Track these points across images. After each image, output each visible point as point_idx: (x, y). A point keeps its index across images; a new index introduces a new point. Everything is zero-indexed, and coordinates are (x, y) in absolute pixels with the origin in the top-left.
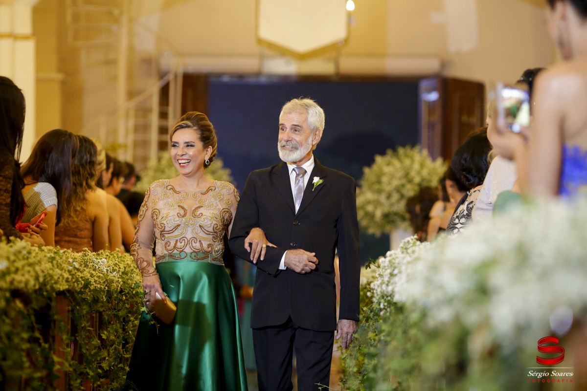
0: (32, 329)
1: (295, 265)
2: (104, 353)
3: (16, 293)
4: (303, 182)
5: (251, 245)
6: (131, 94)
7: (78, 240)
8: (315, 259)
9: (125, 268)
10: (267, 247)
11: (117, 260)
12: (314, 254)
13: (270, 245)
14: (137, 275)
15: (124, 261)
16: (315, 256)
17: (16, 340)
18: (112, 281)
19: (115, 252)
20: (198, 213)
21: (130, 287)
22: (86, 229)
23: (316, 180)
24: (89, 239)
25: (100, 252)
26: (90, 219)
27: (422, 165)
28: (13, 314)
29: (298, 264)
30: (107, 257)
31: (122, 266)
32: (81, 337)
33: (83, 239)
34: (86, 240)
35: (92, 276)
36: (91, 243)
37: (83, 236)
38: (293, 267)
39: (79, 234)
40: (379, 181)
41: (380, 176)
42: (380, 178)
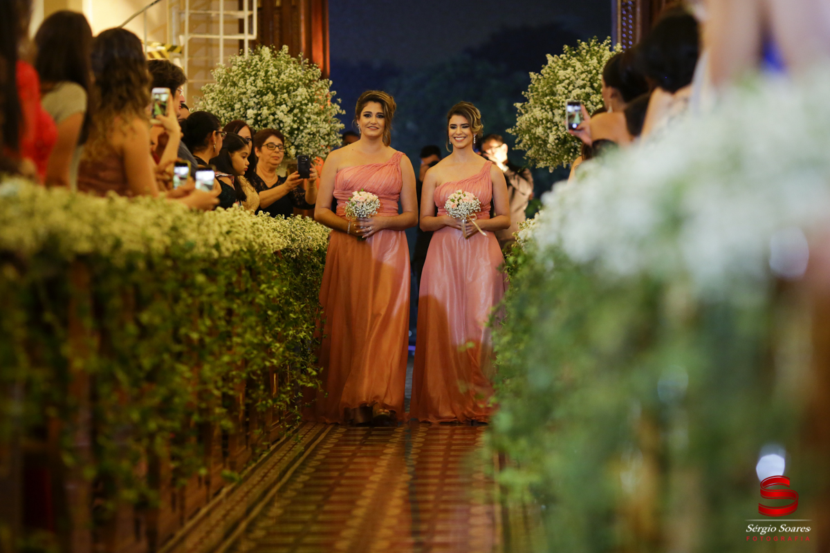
40: (553, 94)
41: (555, 85)
42: (554, 89)
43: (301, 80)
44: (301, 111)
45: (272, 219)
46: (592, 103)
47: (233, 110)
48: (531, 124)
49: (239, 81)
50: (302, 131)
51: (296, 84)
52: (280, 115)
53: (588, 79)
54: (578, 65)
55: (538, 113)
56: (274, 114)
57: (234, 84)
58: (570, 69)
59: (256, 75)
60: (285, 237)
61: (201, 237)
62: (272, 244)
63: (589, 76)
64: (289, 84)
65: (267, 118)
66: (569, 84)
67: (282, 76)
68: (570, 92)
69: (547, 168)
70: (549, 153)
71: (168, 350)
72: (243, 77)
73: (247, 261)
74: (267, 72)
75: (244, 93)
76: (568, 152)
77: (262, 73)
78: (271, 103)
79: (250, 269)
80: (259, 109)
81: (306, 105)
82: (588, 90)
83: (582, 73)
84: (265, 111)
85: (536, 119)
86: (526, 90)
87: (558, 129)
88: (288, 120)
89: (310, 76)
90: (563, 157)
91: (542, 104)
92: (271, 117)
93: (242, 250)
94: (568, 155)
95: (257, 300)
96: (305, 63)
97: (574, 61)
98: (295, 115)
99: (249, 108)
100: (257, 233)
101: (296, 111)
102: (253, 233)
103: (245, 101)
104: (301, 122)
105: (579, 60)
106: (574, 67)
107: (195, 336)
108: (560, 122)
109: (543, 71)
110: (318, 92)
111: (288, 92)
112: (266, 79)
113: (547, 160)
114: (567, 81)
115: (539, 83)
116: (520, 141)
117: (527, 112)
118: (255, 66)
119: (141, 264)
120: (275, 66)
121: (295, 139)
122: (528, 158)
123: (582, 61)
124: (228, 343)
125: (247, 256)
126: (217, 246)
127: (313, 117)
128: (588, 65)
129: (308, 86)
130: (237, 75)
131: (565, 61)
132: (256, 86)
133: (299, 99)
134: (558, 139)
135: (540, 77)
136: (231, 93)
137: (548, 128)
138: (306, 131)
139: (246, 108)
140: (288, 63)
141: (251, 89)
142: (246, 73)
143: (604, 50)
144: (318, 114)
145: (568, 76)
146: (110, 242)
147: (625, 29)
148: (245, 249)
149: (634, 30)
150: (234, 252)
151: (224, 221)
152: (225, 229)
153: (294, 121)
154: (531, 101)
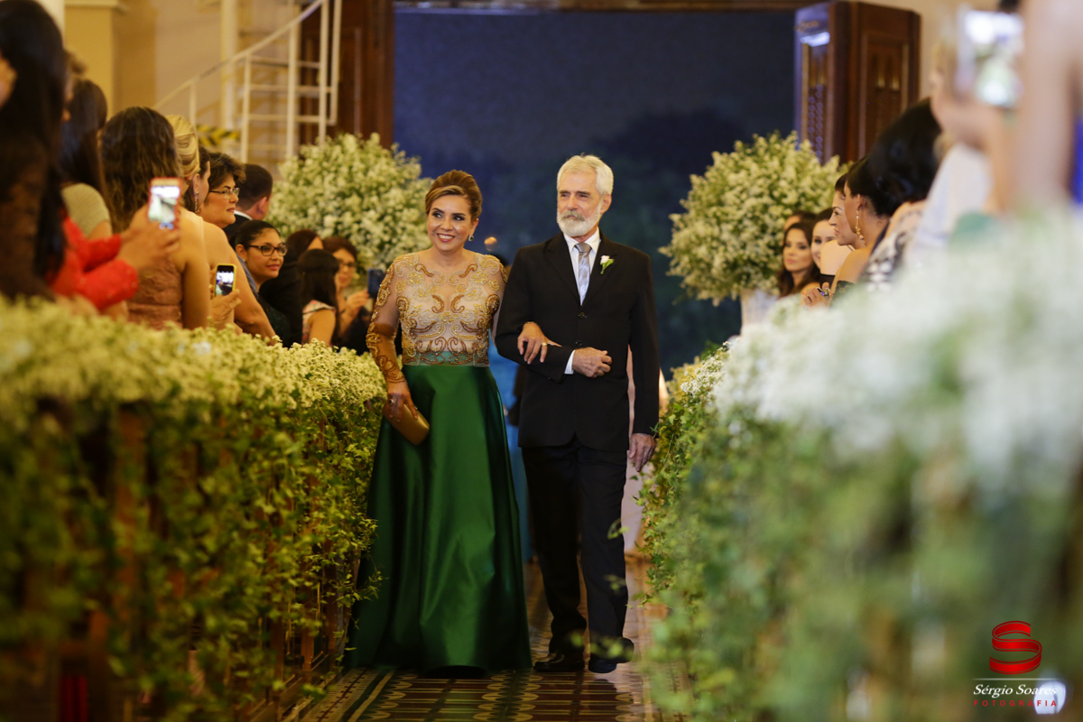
0: (73, 471)
1: (586, 368)
2: (209, 520)
3: (46, 404)
4: (588, 262)
5: (525, 344)
6: (245, 36)
7: (154, 308)
8: (609, 359)
9: (244, 360)
10: (548, 345)
11: (229, 344)
12: (605, 352)
13: (552, 343)
14: (267, 374)
15: (241, 348)
16: (607, 355)
17: (47, 492)
18: (221, 385)
19: (225, 330)
20: (458, 306)
21: (254, 398)
22: (170, 287)
23: (605, 260)
24: (176, 307)
25: (197, 330)
26: (178, 269)
27: (800, 170)
28: (40, 442)
29: (590, 367)
30: (211, 340)
31: (238, 357)
32: (164, 489)
33: (165, 307)
34: (169, 309)
35: (184, 374)
36: (180, 313)
37: (165, 301)
38: (584, 370)
39: (156, 296)
40: (721, 203)
41: (723, 192)
42: (723, 198)
43: (394, 179)
44: (395, 219)
45: (359, 358)
46: (771, 216)
47: (306, 215)
48: (692, 242)
49: (314, 178)
50: (395, 245)
51: (388, 184)
52: (367, 223)
53: (766, 185)
54: (754, 167)
55: (701, 228)
56: (359, 222)
57: (308, 183)
58: (743, 174)
59: (336, 172)
60: (375, 382)
61: (278, 382)
62: (361, 392)
63: (769, 182)
64: (380, 184)
65: (350, 228)
66: (742, 192)
67: (371, 174)
68: (742, 202)
69: (710, 300)
70: (713, 280)
71: (238, 527)
72: (320, 173)
73: (331, 414)
74: (351, 168)
75: (321, 195)
76: (738, 279)
77: (344, 170)
78: (356, 209)
79: (334, 423)
80: (340, 216)
81: (401, 211)
82: (766, 199)
83: (759, 177)
84: (348, 218)
85: (698, 237)
86: (686, 198)
87: (726, 250)
88: (377, 231)
89: (406, 175)
90: (731, 286)
91: (706, 216)
92: (356, 227)
93: (325, 399)
94: (739, 283)
95: (344, 465)
96: (400, 158)
97: (749, 162)
98: (387, 224)
99: (327, 214)
100: (343, 377)
101: (388, 219)
102: (338, 377)
103: (322, 204)
104: (394, 233)
105: (756, 161)
106: (748, 170)
107: (269, 509)
108: (730, 240)
109: (708, 174)
110: (417, 195)
111: (379, 194)
112: (350, 178)
113: (711, 289)
114: (739, 189)
115: (703, 189)
116: (677, 264)
117: (686, 226)
118: (336, 159)
119: (206, 417)
120: (362, 161)
121: (386, 254)
122: (687, 286)
123: (760, 162)
124: (308, 519)
125: (331, 407)
126: (296, 394)
127: (410, 227)
128: (766, 168)
129: (403, 186)
130: (312, 171)
131: (736, 163)
132: (336, 186)
133: (391, 203)
134: (727, 262)
135: (705, 182)
136: (304, 194)
137: (713, 248)
138: (401, 245)
139: (324, 213)
140: (378, 156)
141: (329, 190)
142: (324, 169)
143: (787, 148)
144: (416, 223)
145: (740, 181)
146: (166, 387)
147: (813, 121)
148: (328, 398)
149: (824, 123)
150: (315, 402)
151: (303, 361)
152: (304, 371)
153: (385, 232)
154: (692, 213)
